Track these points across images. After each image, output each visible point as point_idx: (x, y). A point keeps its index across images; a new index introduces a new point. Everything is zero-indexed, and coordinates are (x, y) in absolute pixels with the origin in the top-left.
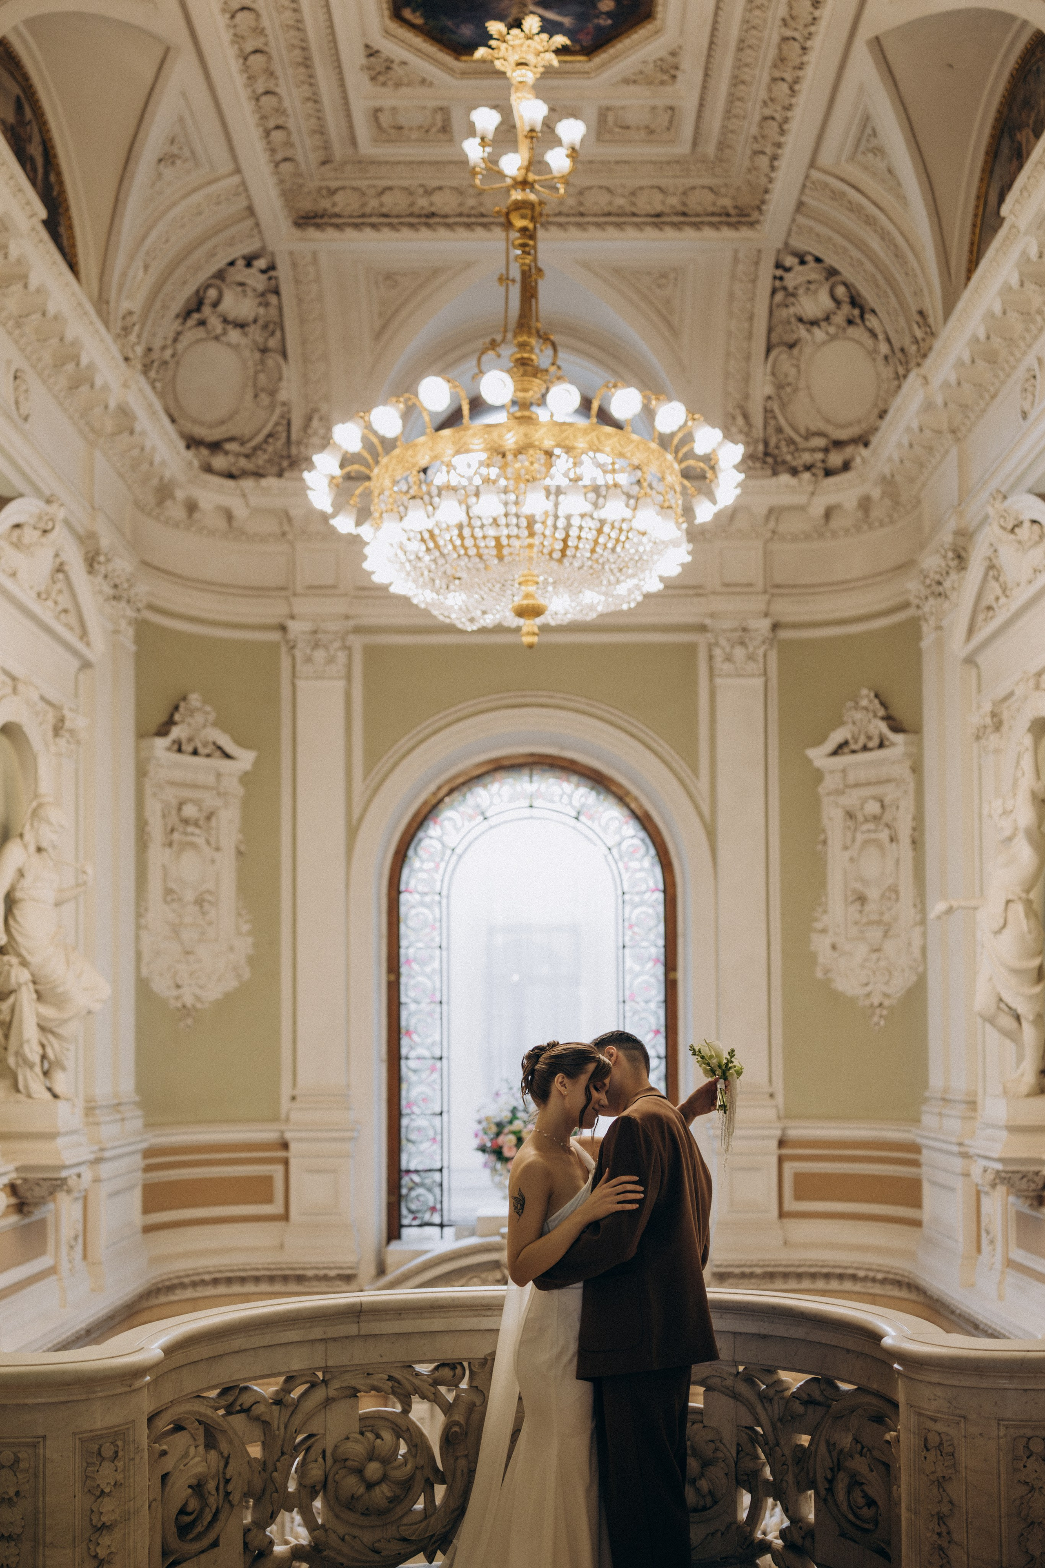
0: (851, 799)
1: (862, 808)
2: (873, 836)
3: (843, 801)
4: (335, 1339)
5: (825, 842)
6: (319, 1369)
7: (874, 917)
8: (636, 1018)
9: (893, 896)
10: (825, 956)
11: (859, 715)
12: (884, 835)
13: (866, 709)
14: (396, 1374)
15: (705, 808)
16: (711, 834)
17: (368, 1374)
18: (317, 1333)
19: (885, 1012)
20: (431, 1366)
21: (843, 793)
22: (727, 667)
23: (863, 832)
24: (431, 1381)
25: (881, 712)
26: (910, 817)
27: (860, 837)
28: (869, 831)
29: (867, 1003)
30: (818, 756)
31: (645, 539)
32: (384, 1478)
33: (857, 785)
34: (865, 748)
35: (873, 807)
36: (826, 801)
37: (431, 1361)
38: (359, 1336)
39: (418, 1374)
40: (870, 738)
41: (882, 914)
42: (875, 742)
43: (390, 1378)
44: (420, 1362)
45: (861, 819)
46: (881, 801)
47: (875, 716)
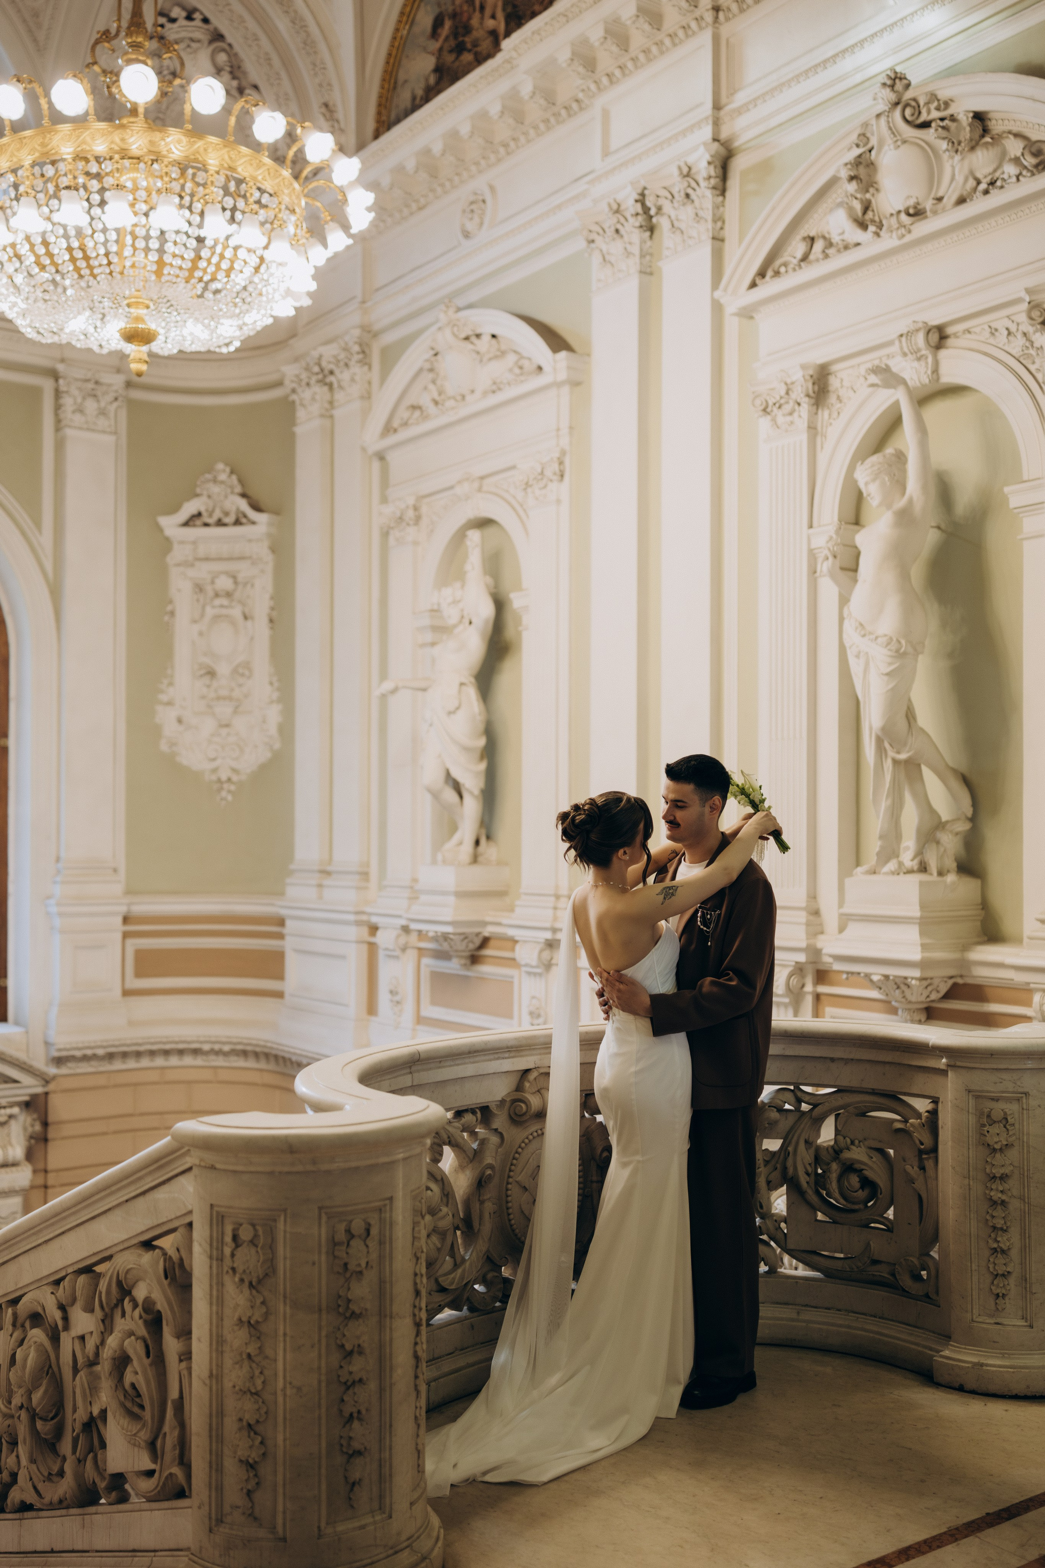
0: (202, 572)
1: (213, 582)
2: (224, 611)
3: (191, 573)
5: (172, 613)
7: (223, 692)
9: (247, 673)
10: (170, 729)
11: (215, 489)
12: (236, 612)
13: (222, 482)
16: (56, 592)
19: (233, 788)
21: (192, 565)
22: (78, 419)
23: (213, 607)
25: (238, 489)
26: (267, 596)
27: (210, 612)
28: (222, 606)
29: (214, 777)
30: (170, 524)
33: (207, 559)
34: (220, 523)
35: (225, 583)
36: (174, 572)
40: (227, 514)
41: (232, 690)
42: (231, 518)
45: (211, 593)
46: (234, 578)
47: (232, 493)
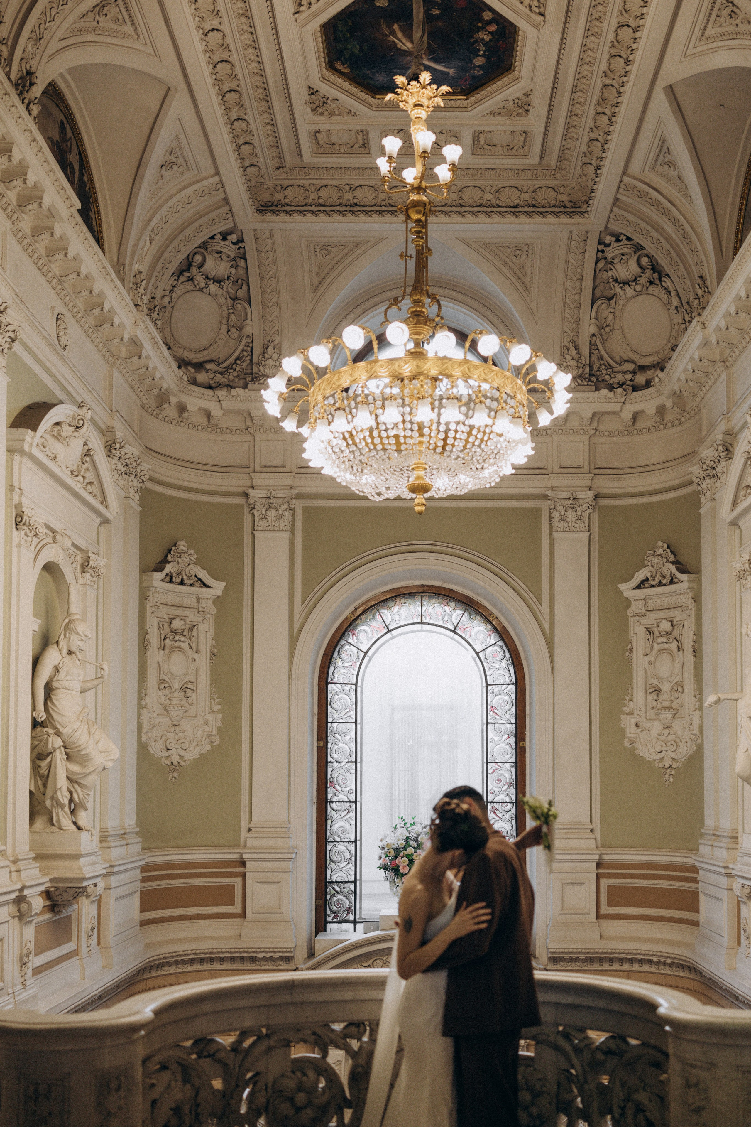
0: (650, 619)
1: (658, 626)
2: (665, 646)
3: (644, 621)
4: (275, 1005)
5: (631, 650)
6: (263, 1026)
7: (666, 704)
8: (495, 774)
9: (680, 689)
10: (631, 731)
11: (656, 560)
12: (674, 646)
13: (661, 556)
14: (319, 1030)
15: (546, 626)
16: (550, 643)
17: (299, 1030)
18: (263, 1000)
19: (673, 772)
20: (342, 1025)
21: (644, 615)
22: (562, 524)
23: (658, 644)
24: (342, 1035)
25: (672, 559)
26: (692, 633)
27: (656, 647)
28: (663, 643)
29: (661, 765)
30: (626, 589)
31: (502, 439)
32: (309, 1104)
33: (654, 610)
34: (660, 584)
35: (666, 626)
36: (632, 620)
37: (343, 1021)
38: (292, 1003)
39: (333, 1031)
40: (664, 577)
41: (672, 701)
42: (668, 579)
43: (314, 1033)
44: (334, 1022)
45: (657, 634)
46: (672, 621)
47: (668, 561)
